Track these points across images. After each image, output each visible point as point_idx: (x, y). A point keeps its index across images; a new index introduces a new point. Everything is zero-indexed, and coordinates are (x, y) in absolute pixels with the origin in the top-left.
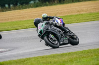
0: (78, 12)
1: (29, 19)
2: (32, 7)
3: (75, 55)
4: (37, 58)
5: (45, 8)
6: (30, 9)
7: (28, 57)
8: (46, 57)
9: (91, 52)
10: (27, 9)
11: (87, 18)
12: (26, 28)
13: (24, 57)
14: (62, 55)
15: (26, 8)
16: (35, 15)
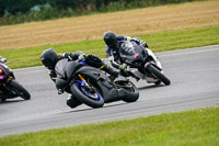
0: (138, 30)
1: (30, 46)
2: (36, 20)
3: (132, 128)
4: (49, 132)
5: (65, 20)
6: (33, 23)
7: (28, 131)
8: (69, 131)
9: (168, 120)
10: (26, 24)
11: (158, 44)
12: (24, 67)
13: (20, 132)
14: (103, 127)
15: (22, 21)
16: (44, 38)
